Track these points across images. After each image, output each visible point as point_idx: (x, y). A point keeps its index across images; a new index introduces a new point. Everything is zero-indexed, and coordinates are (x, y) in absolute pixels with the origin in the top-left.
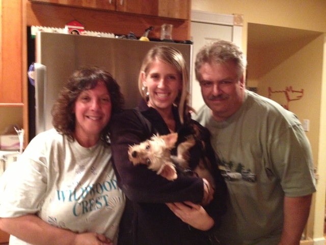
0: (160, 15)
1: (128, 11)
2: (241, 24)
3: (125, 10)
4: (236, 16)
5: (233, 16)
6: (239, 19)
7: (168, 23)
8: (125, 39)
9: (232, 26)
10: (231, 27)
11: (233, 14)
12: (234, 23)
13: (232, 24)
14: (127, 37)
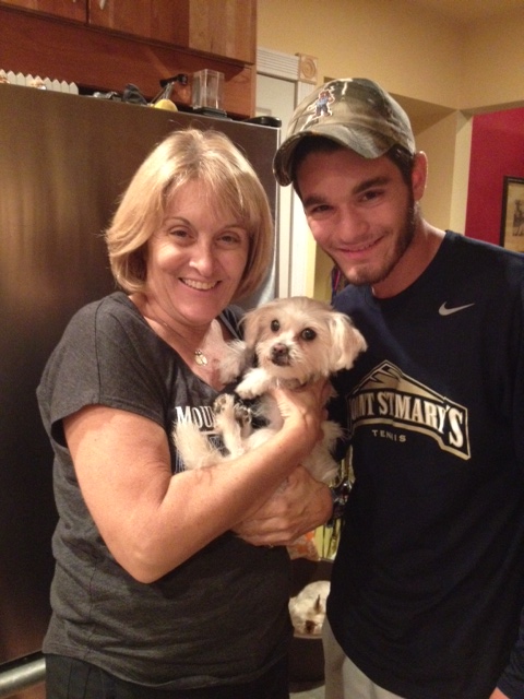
0: (191, 45)
1: (118, 28)
2: (314, 80)
3: (110, 23)
4: (303, 59)
5: (297, 58)
6: (307, 66)
7: (212, 68)
8: (118, 100)
9: (295, 82)
10: (293, 84)
11: (297, 55)
12: (299, 75)
13: (295, 77)
14: (120, 95)
